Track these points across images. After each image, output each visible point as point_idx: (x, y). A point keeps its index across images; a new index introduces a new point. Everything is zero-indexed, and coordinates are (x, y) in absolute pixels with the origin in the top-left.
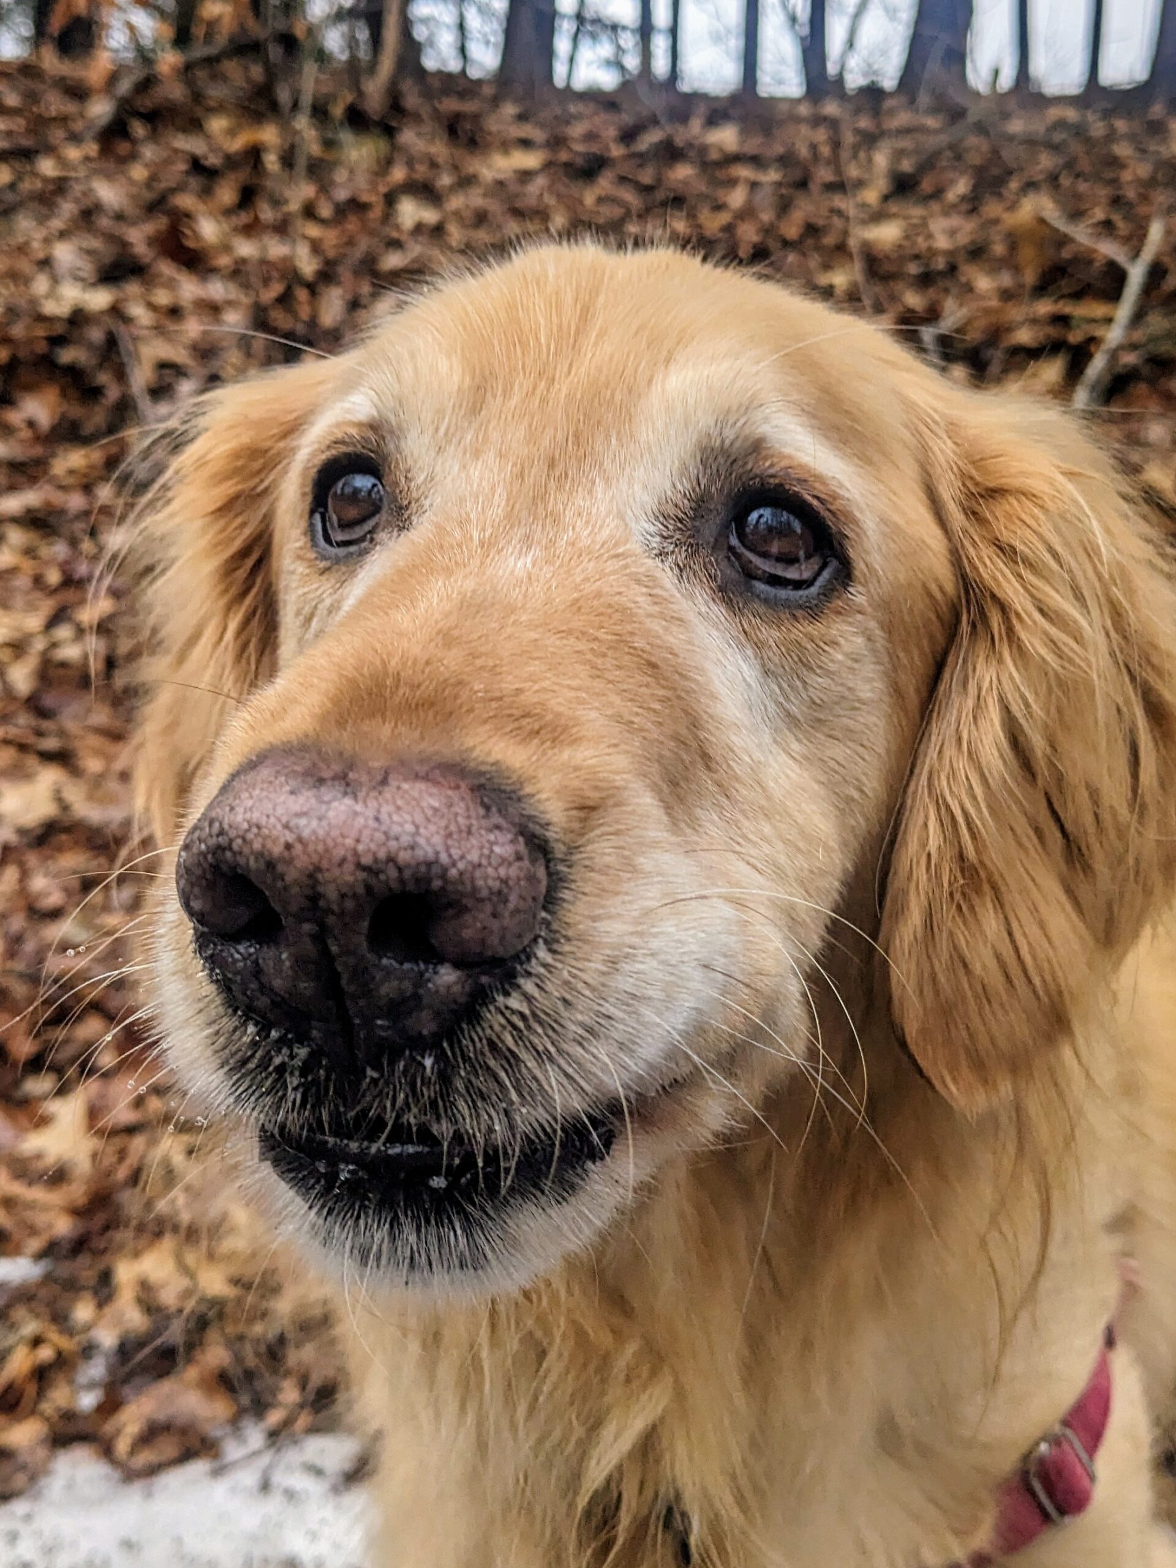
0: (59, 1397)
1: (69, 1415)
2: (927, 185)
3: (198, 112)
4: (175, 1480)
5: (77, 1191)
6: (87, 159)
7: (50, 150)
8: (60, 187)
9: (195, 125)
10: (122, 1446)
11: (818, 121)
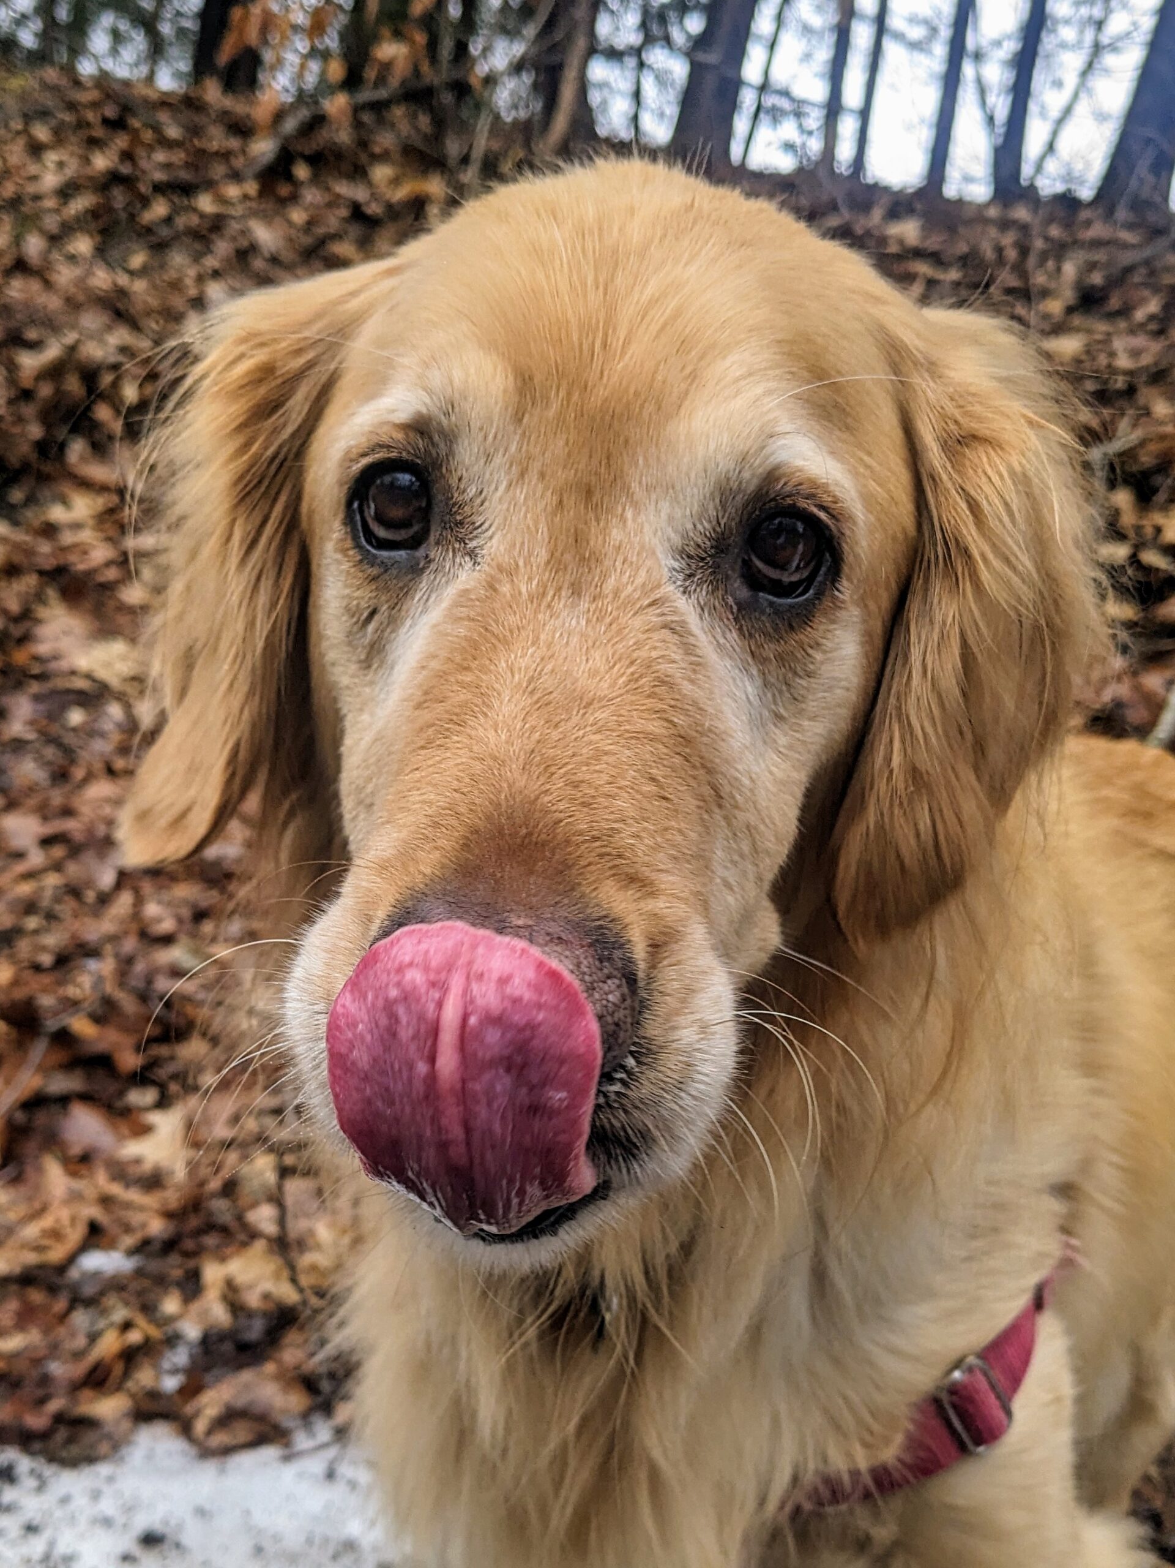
0: (144, 1377)
1: (154, 1395)
2: (1114, 302)
3: (363, 158)
4: (247, 1460)
5: (172, 1197)
6: (246, 197)
7: (209, 185)
8: (217, 224)
9: (359, 173)
10: (200, 1426)
11: (1005, 224)
